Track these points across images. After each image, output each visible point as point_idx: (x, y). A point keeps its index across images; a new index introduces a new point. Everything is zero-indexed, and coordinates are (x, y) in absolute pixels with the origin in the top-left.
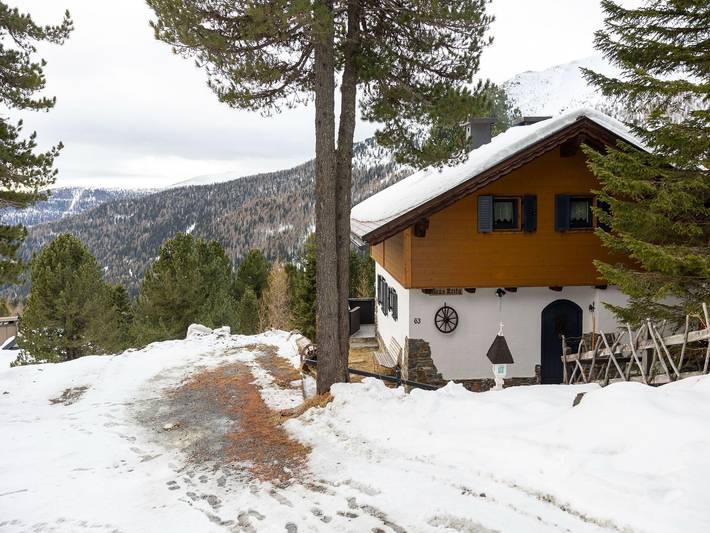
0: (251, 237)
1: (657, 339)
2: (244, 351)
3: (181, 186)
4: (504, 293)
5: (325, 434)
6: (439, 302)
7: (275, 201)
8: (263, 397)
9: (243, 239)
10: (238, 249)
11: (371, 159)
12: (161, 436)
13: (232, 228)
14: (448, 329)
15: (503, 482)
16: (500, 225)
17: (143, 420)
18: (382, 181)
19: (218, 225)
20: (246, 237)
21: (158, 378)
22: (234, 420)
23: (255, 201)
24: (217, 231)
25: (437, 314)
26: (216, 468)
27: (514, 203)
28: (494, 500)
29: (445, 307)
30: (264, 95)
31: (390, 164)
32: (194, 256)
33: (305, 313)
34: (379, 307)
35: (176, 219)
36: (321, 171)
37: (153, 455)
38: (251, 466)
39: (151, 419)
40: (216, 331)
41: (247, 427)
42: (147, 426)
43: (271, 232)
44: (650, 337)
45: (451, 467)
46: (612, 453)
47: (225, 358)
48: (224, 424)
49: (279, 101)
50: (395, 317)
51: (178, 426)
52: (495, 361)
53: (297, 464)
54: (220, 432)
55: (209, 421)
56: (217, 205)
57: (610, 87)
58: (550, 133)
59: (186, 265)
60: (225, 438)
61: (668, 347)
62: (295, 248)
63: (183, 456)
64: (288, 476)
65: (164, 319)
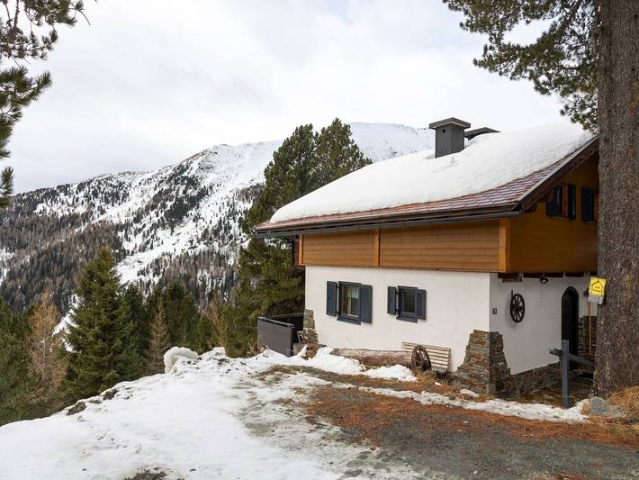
11: (63, 207)
14: (519, 319)
18: (77, 230)
25: (511, 302)
29: (516, 295)
31: (87, 214)
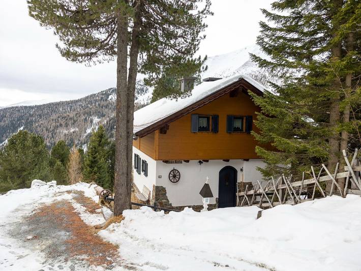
0: (55, 134)
1: (288, 184)
2: (66, 194)
3: (16, 105)
4: (202, 163)
5: (125, 237)
6: (170, 167)
7: (69, 116)
8: (82, 219)
9: (50, 135)
10: (48, 140)
12: (27, 244)
13: (44, 129)
14: (175, 181)
15: (235, 258)
16: (202, 129)
17: (13, 234)
19: (37, 127)
20: (52, 134)
21: (17, 210)
22: (68, 232)
23: (58, 115)
24: (36, 130)
25: (170, 173)
26: (66, 260)
27: (208, 118)
28: (234, 268)
29: (174, 170)
30: (87, 55)
32: (29, 143)
33: (89, 173)
34: (135, 171)
35: (12, 124)
36: (120, 97)
37: (24, 254)
38: (86, 258)
39: (19, 234)
40: (48, 183)
41: (77, 236)
42: (17, 238)
43: (66, 132)
44: (283, 183)
45: (202, 252)
46: (287, 240)
47: (55, 198)
48: (63, 235)
49: (94, 59)
50: (146, 175)
51: (35, 237)
52: (204, 196)
53: (114, 255)
54: (62, 239)
55: (54, 233)
56: (36, 117)
57: (263, 64)
58: (227, 85)
59: (24, 147)
60: (66, 243)
61: (293, 187)
62: (79, 140)
63: (43, 254)
64: (111, 263)
65: (11, 178)
